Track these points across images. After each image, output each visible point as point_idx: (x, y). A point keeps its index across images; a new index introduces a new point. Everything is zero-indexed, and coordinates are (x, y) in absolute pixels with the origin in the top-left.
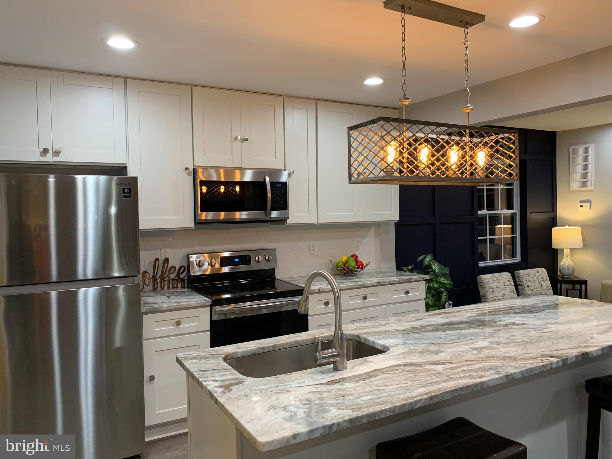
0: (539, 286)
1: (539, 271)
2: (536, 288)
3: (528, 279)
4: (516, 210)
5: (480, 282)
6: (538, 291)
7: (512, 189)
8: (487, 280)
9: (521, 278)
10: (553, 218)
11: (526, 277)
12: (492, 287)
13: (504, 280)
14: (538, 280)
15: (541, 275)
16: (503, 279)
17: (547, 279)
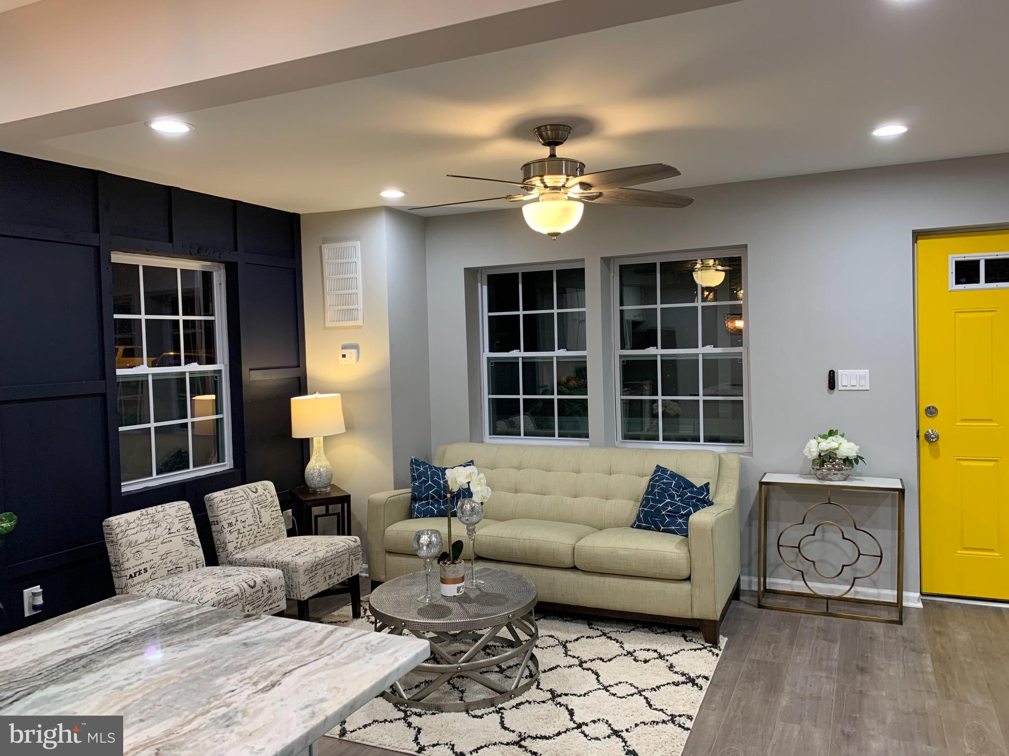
0: (255, 519)
1: (257, 489)
2: (246, 526)
3: (230, 510)
4: (222, 364)
5: (109, 534)
6: (251, 532)
7: (213, 321)
8: (123, 528)
9: (215, 509)
10: (299, 378)
11: (227, 504)
12: (136, 541)
13: (169, 521)
14: (253, 508)
15: (260, 496)
16: (169, 517)
17: (272, 502)
